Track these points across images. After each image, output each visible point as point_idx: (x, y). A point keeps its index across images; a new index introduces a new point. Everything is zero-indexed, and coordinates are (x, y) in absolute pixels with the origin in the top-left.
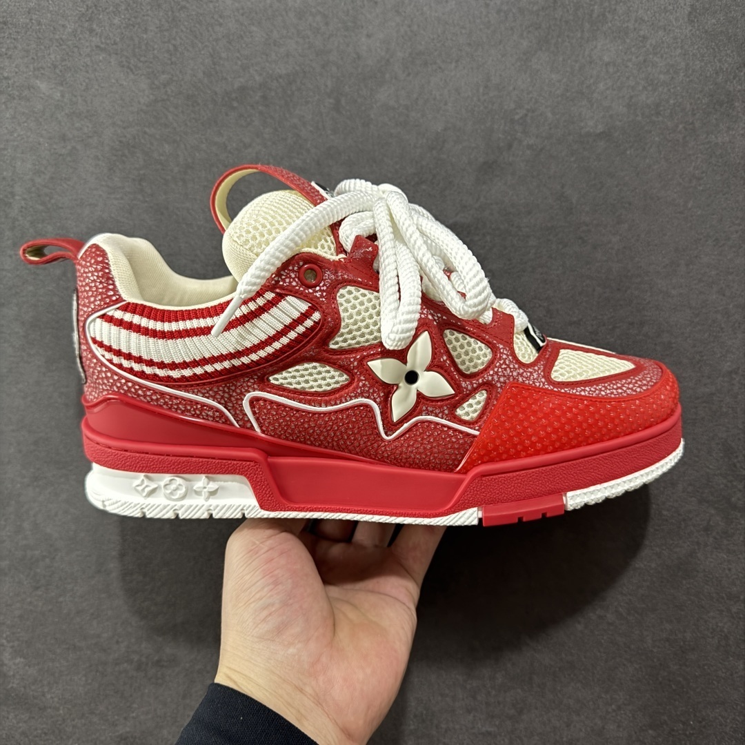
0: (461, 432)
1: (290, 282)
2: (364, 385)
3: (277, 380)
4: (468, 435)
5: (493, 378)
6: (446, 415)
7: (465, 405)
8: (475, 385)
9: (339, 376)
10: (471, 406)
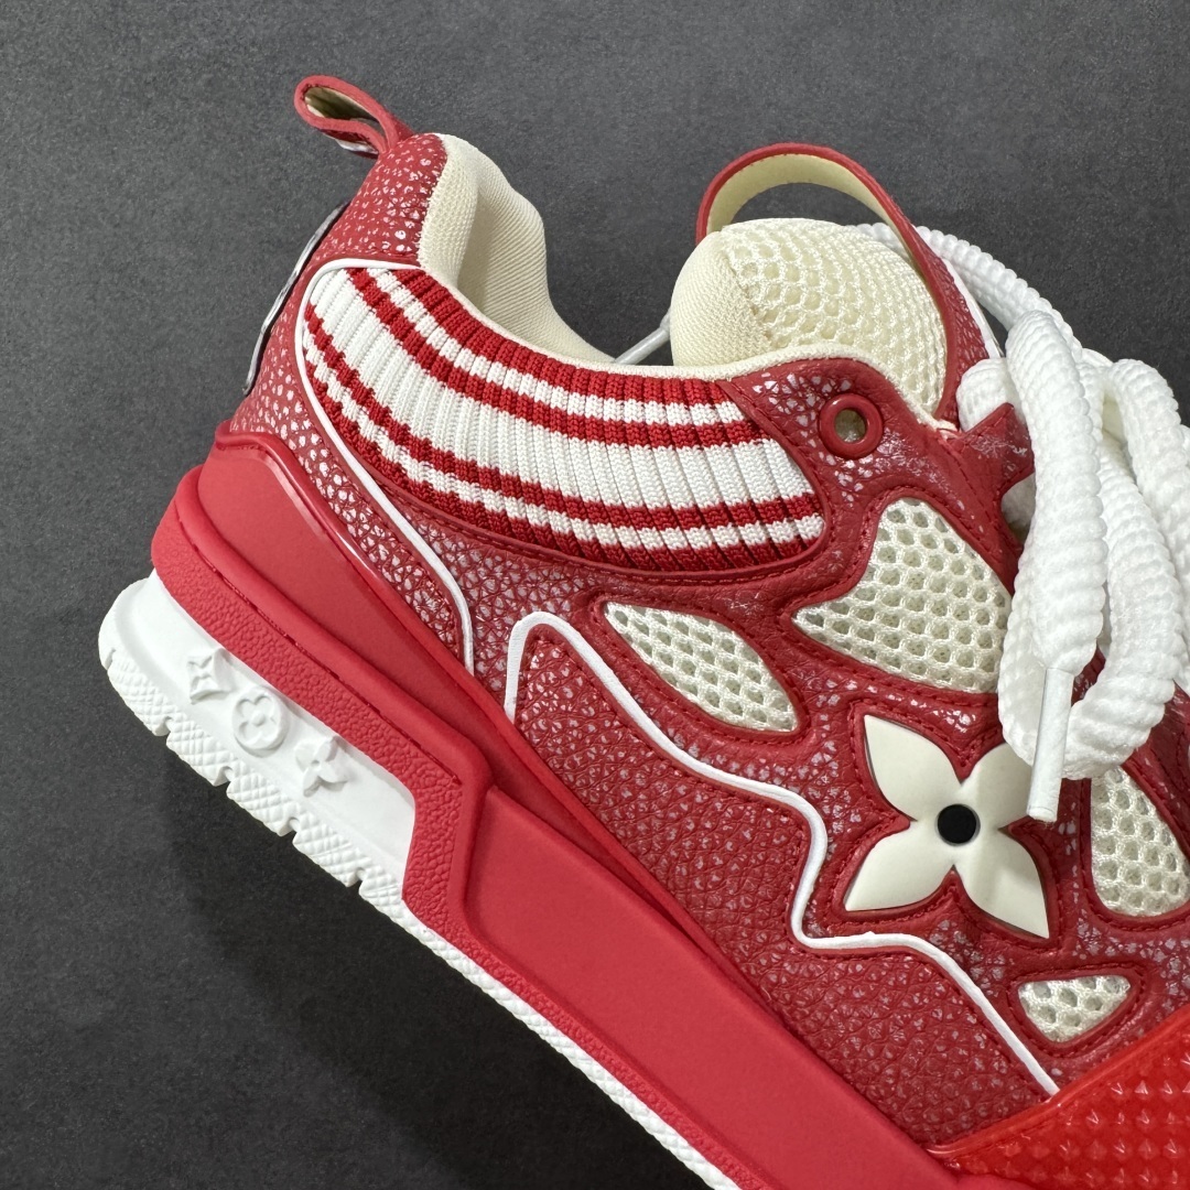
0: (1008, 1054)
1: (795, 412)
2: (823, 767)
3: (624, 621)
4: (1023, 1074)
5: (1166, 961)
6: (992, 981)
7: (1055, 986)
8: (1110, 951)
9: (776, 704)
10: (1070, 997)
